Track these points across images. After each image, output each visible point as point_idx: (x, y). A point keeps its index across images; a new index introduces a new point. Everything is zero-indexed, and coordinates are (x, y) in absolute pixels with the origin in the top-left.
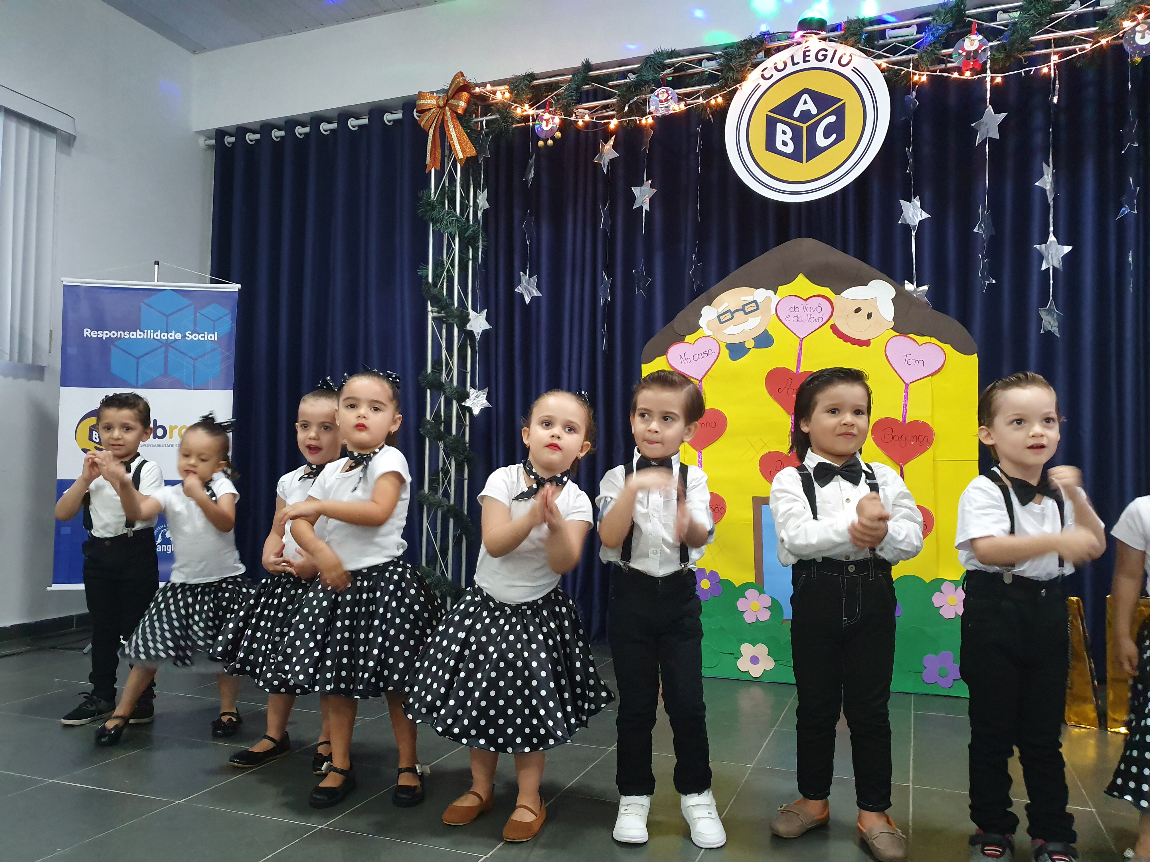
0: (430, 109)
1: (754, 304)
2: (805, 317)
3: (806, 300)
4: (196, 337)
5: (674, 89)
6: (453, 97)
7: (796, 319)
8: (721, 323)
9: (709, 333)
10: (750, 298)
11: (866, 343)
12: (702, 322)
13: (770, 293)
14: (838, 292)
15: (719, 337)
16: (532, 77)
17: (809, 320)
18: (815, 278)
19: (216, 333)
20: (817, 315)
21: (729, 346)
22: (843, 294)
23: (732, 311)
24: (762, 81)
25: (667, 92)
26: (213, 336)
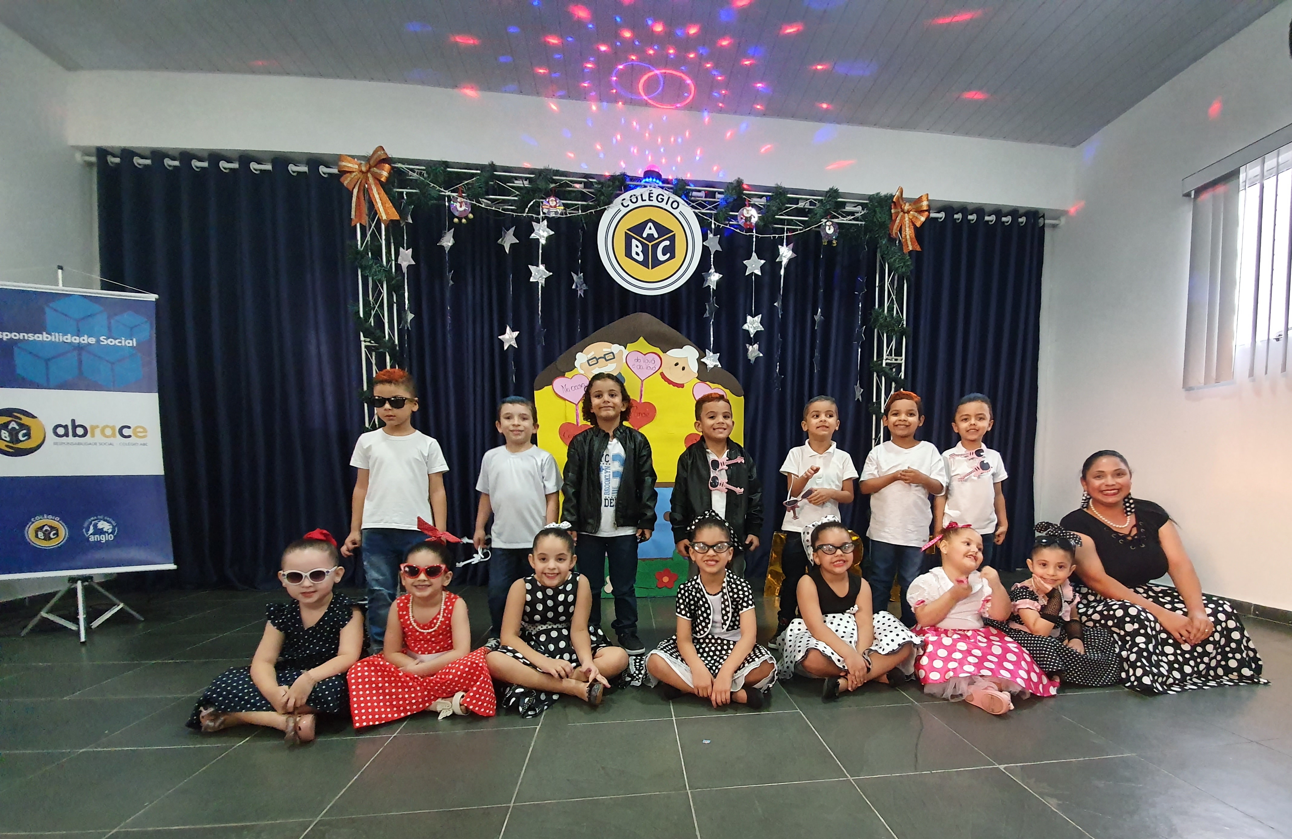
0: (353, 172)
1: (611, 354)
2: (645, 367)
3: (645, 355)
4: (111, 342)
5: (560, 199)
6: (375, 166)
7: (639, 367)
8: (590, 365)
9: (582, 372)
10: (609, 350)
11: (682, 386)
12: (577, 364)
14: (665, 352)
16: (446, 164)
17: (647, 368)
18: (651, 341)
19: (134, 340)
20: (652, 366)
22: (667, 353)
23: (597, 358)
24: (622, 207)
25: (556, 201)
26: (131, 341)
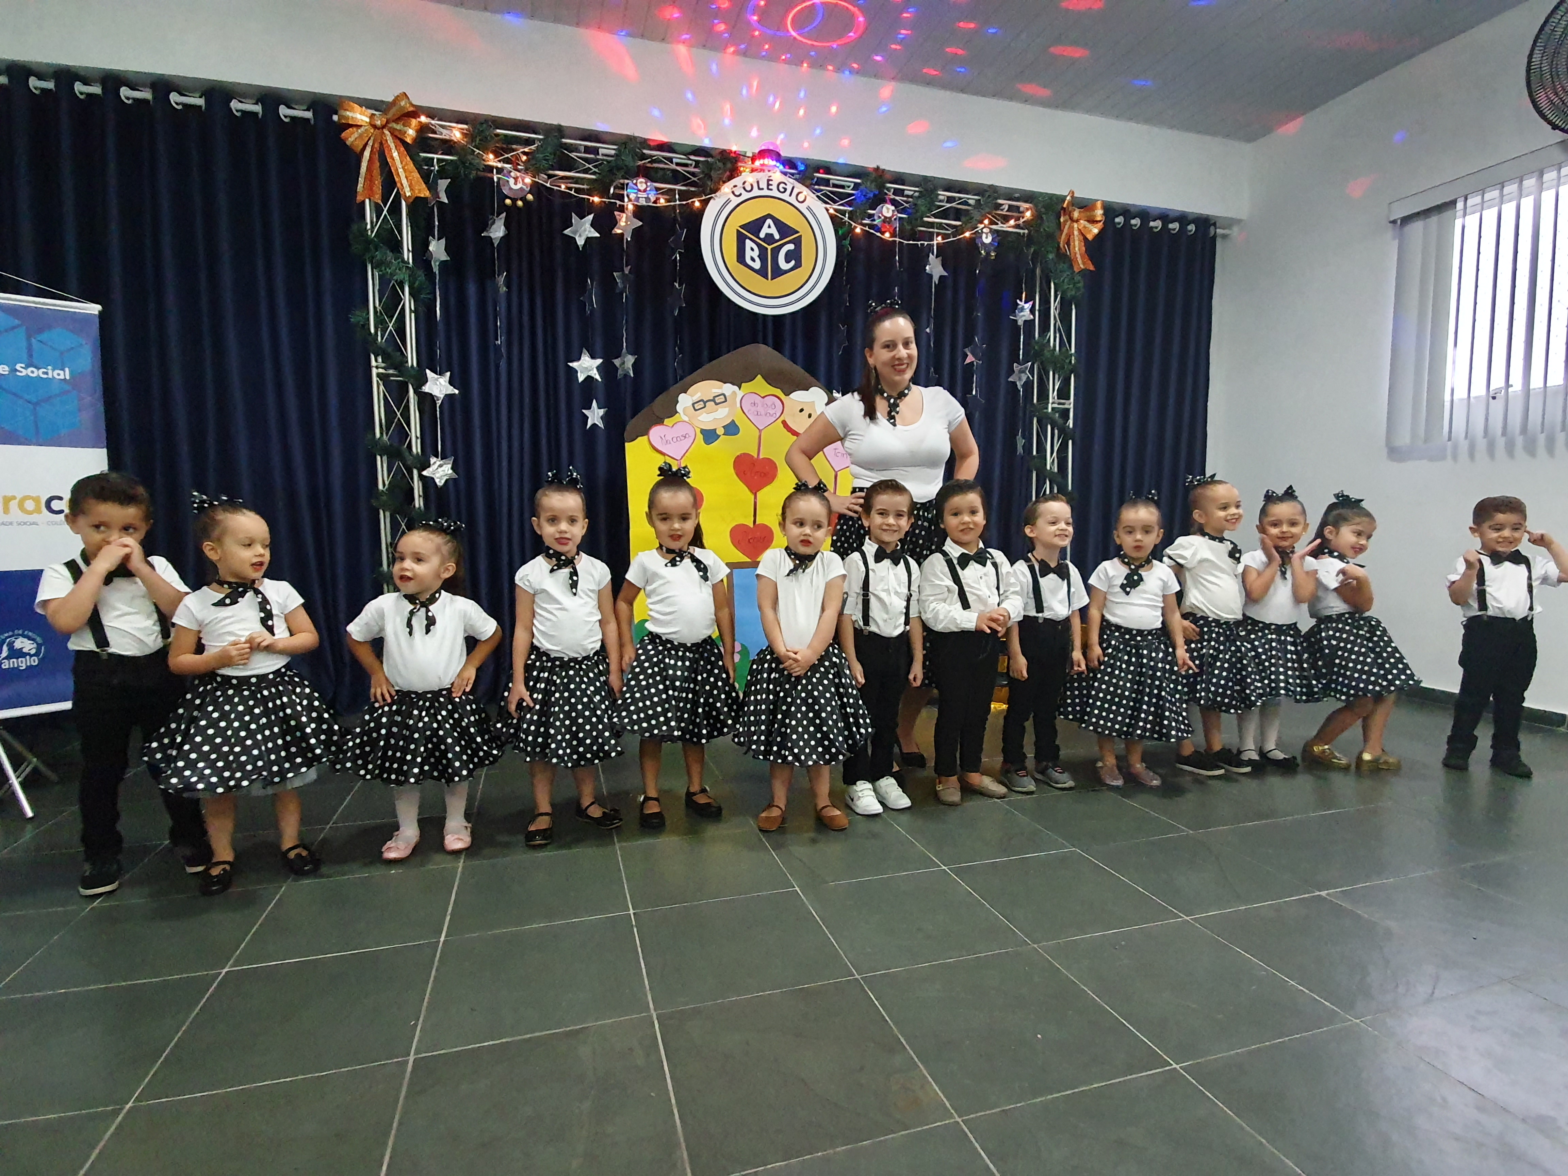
1: (722, 397)
2: (763, 413)
3: (763, 398)
5: (652, 181)
7: (756, 413)
8: (696, 410)
9: (686, 419)
10: (720, 391)
12: (679, 408)
13: (736, 388)
15: (696, 423)
16: (491, 121)
17: (766, 415)
18: (771, 380)
19: (67, 370)
20: (772, 412)
21: (703, 431)
22: (790, 396)
23: (704, 400)
24: (732, 197)
25: (646, 183)
26: (61, 372)
